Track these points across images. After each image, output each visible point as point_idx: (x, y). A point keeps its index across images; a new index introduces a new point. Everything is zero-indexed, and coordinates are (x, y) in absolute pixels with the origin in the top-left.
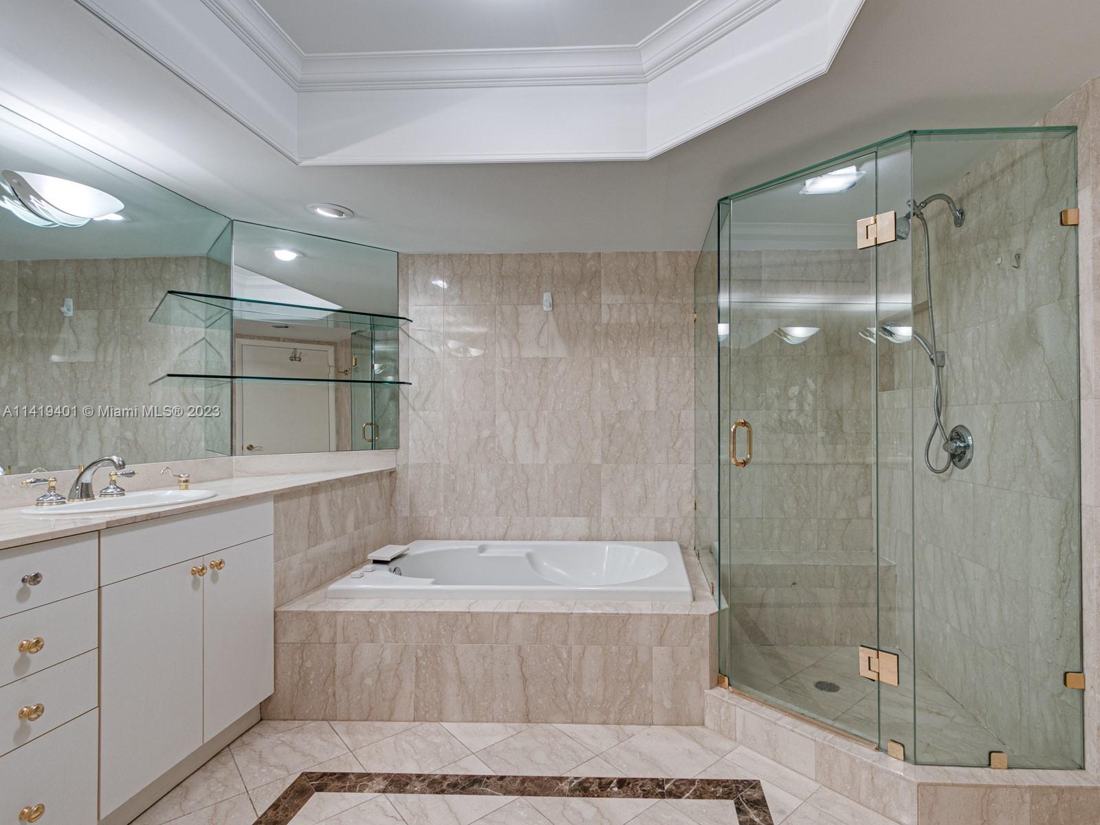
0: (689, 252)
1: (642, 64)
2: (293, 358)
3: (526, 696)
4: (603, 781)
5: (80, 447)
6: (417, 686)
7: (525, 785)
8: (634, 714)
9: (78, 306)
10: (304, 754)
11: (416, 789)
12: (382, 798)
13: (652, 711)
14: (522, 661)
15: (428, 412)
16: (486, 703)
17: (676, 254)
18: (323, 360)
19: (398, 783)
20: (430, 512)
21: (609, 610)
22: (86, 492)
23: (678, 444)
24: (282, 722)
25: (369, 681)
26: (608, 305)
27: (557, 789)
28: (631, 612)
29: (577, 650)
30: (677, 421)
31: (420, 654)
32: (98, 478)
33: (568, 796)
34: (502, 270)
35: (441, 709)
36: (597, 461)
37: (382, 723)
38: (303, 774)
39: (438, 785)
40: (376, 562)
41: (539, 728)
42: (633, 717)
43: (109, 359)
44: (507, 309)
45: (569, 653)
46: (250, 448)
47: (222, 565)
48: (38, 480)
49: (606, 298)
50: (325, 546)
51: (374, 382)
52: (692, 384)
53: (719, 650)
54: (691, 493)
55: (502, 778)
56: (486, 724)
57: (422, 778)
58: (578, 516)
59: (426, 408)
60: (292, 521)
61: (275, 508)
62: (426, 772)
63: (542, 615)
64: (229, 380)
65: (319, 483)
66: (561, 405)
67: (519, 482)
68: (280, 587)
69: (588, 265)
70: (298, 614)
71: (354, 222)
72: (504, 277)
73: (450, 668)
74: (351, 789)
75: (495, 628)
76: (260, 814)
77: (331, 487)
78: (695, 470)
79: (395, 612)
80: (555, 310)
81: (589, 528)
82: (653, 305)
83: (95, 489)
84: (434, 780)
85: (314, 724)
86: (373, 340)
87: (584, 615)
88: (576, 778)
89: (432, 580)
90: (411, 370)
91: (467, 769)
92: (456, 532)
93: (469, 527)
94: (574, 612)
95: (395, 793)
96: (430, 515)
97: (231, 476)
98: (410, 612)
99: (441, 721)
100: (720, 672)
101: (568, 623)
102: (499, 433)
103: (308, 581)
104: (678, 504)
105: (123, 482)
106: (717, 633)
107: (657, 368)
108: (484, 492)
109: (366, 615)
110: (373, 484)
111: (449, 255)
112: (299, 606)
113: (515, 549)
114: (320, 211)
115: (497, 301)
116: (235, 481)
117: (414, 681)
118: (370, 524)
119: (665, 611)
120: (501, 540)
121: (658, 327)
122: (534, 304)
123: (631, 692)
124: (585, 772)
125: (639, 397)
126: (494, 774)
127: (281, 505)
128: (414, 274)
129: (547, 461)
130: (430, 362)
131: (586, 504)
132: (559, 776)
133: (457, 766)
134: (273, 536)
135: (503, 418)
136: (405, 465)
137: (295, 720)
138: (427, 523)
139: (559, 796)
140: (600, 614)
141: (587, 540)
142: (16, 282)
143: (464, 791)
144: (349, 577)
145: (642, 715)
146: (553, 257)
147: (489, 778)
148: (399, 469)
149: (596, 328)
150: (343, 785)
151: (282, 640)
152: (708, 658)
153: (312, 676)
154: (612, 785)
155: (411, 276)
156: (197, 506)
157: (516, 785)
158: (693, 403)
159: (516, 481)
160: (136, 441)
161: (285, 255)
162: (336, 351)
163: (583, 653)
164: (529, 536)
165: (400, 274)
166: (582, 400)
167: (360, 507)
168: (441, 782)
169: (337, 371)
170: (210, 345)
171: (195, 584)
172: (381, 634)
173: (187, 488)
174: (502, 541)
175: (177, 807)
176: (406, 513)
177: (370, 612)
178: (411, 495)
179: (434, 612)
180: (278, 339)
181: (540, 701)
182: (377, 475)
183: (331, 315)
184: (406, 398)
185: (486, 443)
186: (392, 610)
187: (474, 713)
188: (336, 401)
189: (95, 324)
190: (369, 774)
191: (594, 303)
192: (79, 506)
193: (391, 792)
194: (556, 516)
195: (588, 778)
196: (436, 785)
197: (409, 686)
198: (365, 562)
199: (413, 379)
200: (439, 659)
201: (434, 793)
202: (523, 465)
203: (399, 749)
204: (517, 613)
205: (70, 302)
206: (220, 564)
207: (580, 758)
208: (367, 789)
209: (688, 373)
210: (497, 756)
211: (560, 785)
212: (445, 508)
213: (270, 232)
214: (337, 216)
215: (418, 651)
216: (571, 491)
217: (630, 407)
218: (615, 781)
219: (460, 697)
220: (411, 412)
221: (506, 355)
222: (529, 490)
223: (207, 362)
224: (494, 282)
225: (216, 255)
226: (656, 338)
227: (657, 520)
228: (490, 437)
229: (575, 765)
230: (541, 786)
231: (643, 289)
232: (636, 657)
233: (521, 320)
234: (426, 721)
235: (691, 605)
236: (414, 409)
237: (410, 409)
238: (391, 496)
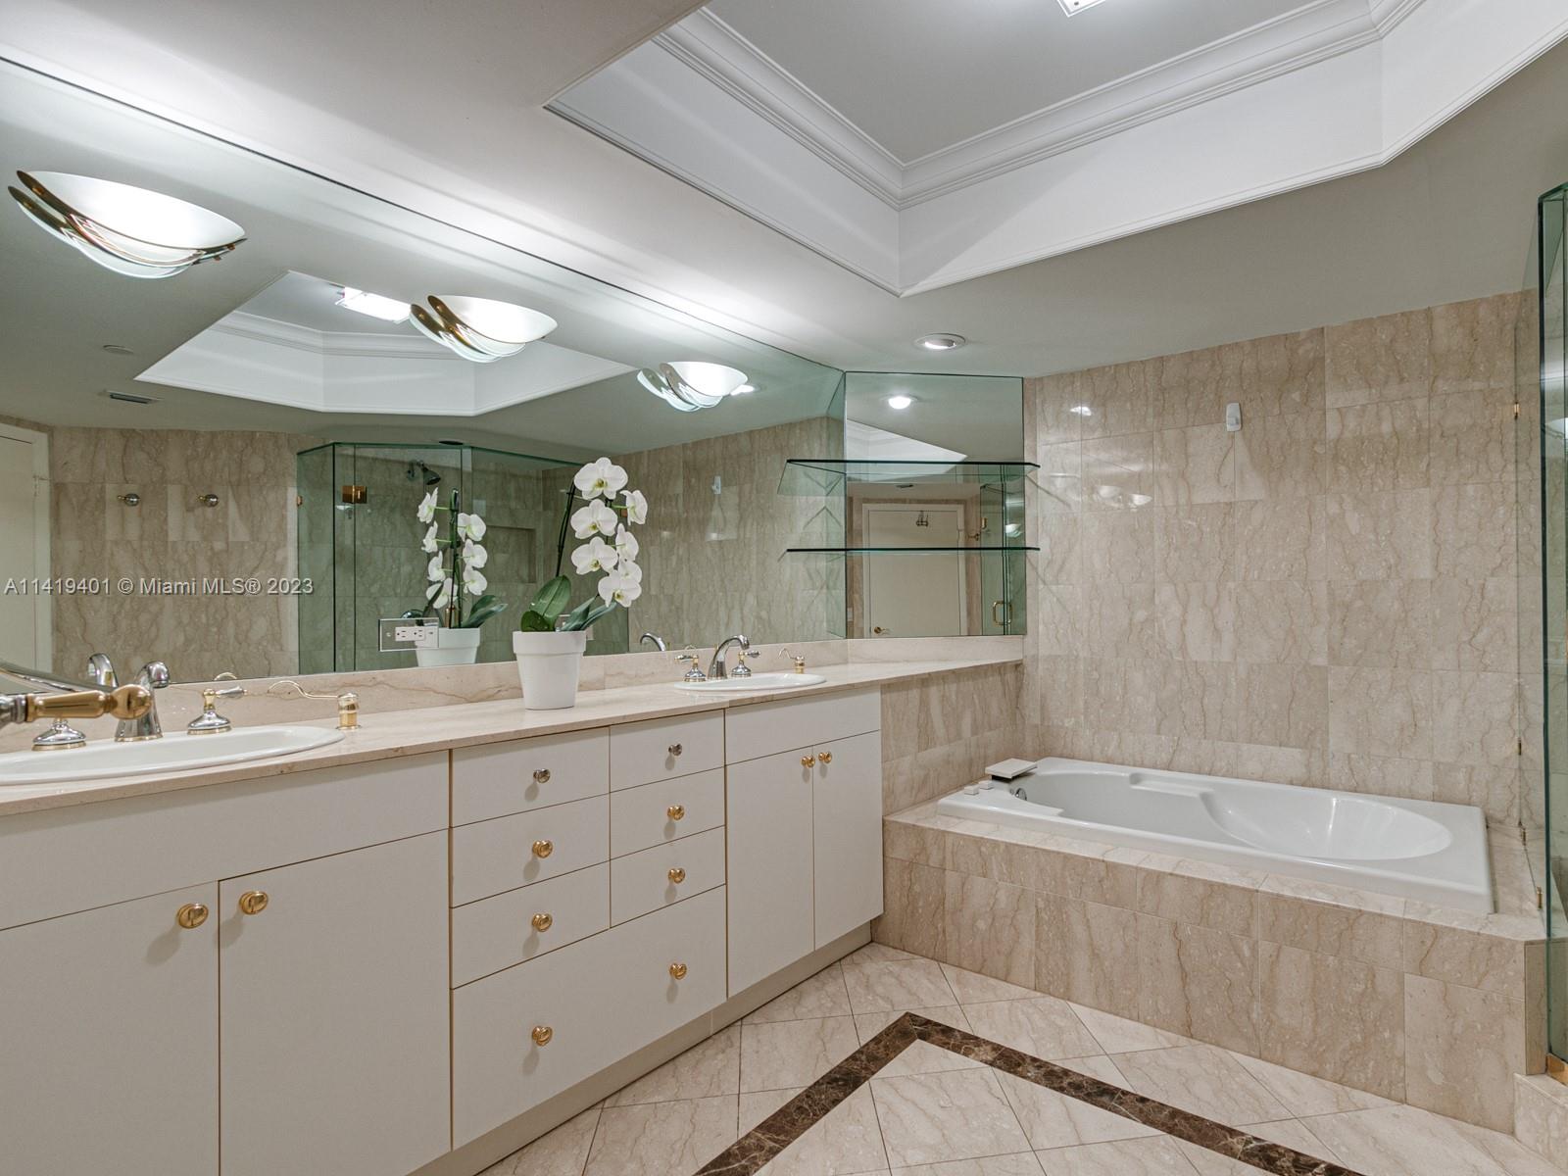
0: (1502, 297)
1: (1370, 13)
2: (921, 523)
3: (1187, 998)
4: (1301, 1158)
5: (727, 625)
6: (1038, 946)
7: (1176, 1120)
8: (1369, 1075)
9: (725, 484)
10: (909, 992)
11: (1029, 1074)
12: (988, 1070)
13: (1404, 1079)
14: (1180, 946)
15: (1062, 586)
16: (1129, 992)
17: (1475, 304)
18: (950, 524)
19: (1009, 1061)
20: (1066, 721)
21: (1323, 898)
22: (720, 671)
23: (1481, 637)
24: (891, 949)
25: (982, 925)
26: (1338, 409)
27: (1223, 1142)
28: (1362, 908)
29: (1266, 948)
30: (1479, 596)
31: (1041, 904)
32: (730, 656)
33: (1240, 1159)
34: (1163, 380)
35: (1068, 984)
36: (1321, 660)
37: (997, 981)
38: (907, 1013)
39: (1056, 1078)
40: (995, 778)
41: (1205, 1050)
42: (1367, 1079)
43: (748, 535)
44: (1170, 435)
45: (1254, 950)
46: (878, 630)
47: (830, 759)
48: (685, 657)
49: (1334, 399)
50: (938, 752)
51: (1006, 549)
52: (1510, 529)
53: (1549, 1011)
54: (1510, 724)
55: (1143, 1100)
56: (1128, 1021)
57: (1038, 1064)
58: (1286, 745)
59: (1060, 582)
60: (901, 717)
61: (882, 700)
62: (1044, 1058)
63: (1211, 885)
64: (843, 552)
65: (929, 674)
66: (1256, 572)
67: (1190, 688)
68: (888, 793)
69: (1301, 351)
70: (906, 826)
71: (966, 350)
72: (1165, 389)
73: (1079, 930)
74: (956, 1049)
75: (1139, 890)
76: (863, 1043)
77: (943, 679)
78: (1519, 685)
79: (1011, 844)
80: (1245, 428)
81: (1308, 766)
82: (1426, 399)
83: (728, 669)
84: (1052, 1071)
85: (923, 961)
86: (1004, 493)
87: (1278, 897)
88: (1256, 1139)
89: (1060, 810)
90: (1040, 531)
91: (1095, 1071)
92: (1102, 752)
93: (1119, 747)
94: (1261, 889)
95: (1004, 1070)
96: (1067, 725)
97: (846, 662)
98: (1028, 847)
99: (1069, 1000)
100: (1550, 1050)
101: (1251, 904)
102: (1159, 615)
103: (919, 790)
104: (1481, 742)
105: (750, 662)
106: (1541, 979)
107: (1435, 505)
108: (1140, 699)
109: (979, 842)
110: (994, 680)
111: (1089, 370)
112: (906, 818)
113: (1187, 785)
114: (928, 345)
115: (1155, 425)
116: (850, 667)
117: (1034, 938)
118: (990, 730)
119: (1429, 919)
120: (1164, 769)
121: (1438, 437)
122: (1212, 424)
123: (1364, 1038)
124: (1271, 1135)
125: (1399, 557)
126: (1132, 1091)
127: (888, 696)
128: (1043, 402)
129: (1235, 659)
130: (1064, 519)
131: (1300, 728)
132: (1229, 1126)
133: (1085, 1064)
134: (879, 733)
135: (1166, 593)
136: (1034, 656)
137: (904, 950)
138: (1062, 735)
139: (1225, 1154)
140: (1306, 900)
141: (1303, 785)
142: (682, 464)
143: (1089, 1098)
144: (961, 792)
145: (1386, 1082)
146: (1242, 348)
147: (1125, 1093)
148: (1027, 662)
149: (1316, 449)
150: (947, 1041)
151: (891, 854)
152: (1522, 1018)
153: (921, 904)
154: (1316, 1170)
155: (1039, 408)
156: (805, 691)
157: (1162, 1116)
158: (1514, 564)
159: (1187, 687)
160: (769, 621)
161: (900, 402)
162: (966, 512)
163: (1278, 956)
164: (1207, 769)
165: (1025, 406)
166: (1292, 566)
167: (978, 707)
168: (1061, 1077)
169: (968, 537)
170: (831, 514)
171: (806, 776)
172: (994, 867)
173: (802, 672)
174: (1166, 772)
175: (791, 1009)
176: (1037, 721)
177: (982, 838)
178: (1041, 697)
179: (1058, 853)
180: (904, 501)
181: (1208, 1011)
182: (999, 668)
183: (952, 469)
184: (1035, 569)
185: (1142, 629)
186: (1007, 841)
187: (1113, 1003)
188: (967, 573)
189: (737, 500)
190: (977, 1038)
191: (1312, 409)
192: (715, 683)
193: (1000, 1068)
194: (1250, 742)
195: (1275, 1146)
196: (1054, 1078)
197: (1027, 943)
198: (984, 777)
199: (1044, 544)
200: (1064, 916)
201: (1050, 1088)
202: (1196, 662)
203: (1013, 1019)
204: (1171, 874)
205: (718, 480)
206: (826, 758)
207: (1267, 1113)
208: (973, 1055)
209: (1501, 510)
210: (1139, 1069)
211: (1230, 1139)
212: (1085, 718)
213: (881, 379)
214: (946, 347)
215: (1039, 899)
216: (1275, 707)
217: (1381, 574)
218: (1323, 1166)
219: (1092, 975)
220: (1041, 586)
221: (1170, 502)
222: (1206, 701)
223: (828, 534)
224: (1151, 399)
225: (834, 414)
226: (1432, 454)
227: (1437, 765)
228: (1147, 620)
229: (1257, 1119)
230: (1195, 1128)
231: (1406, 375)
232: (1373, 983)
233: (1191, 450)
234: (1050, 994)
235: (1487, 918)
236: (1044, 582)
237: (1040, 582)
238: (1018, 697)
